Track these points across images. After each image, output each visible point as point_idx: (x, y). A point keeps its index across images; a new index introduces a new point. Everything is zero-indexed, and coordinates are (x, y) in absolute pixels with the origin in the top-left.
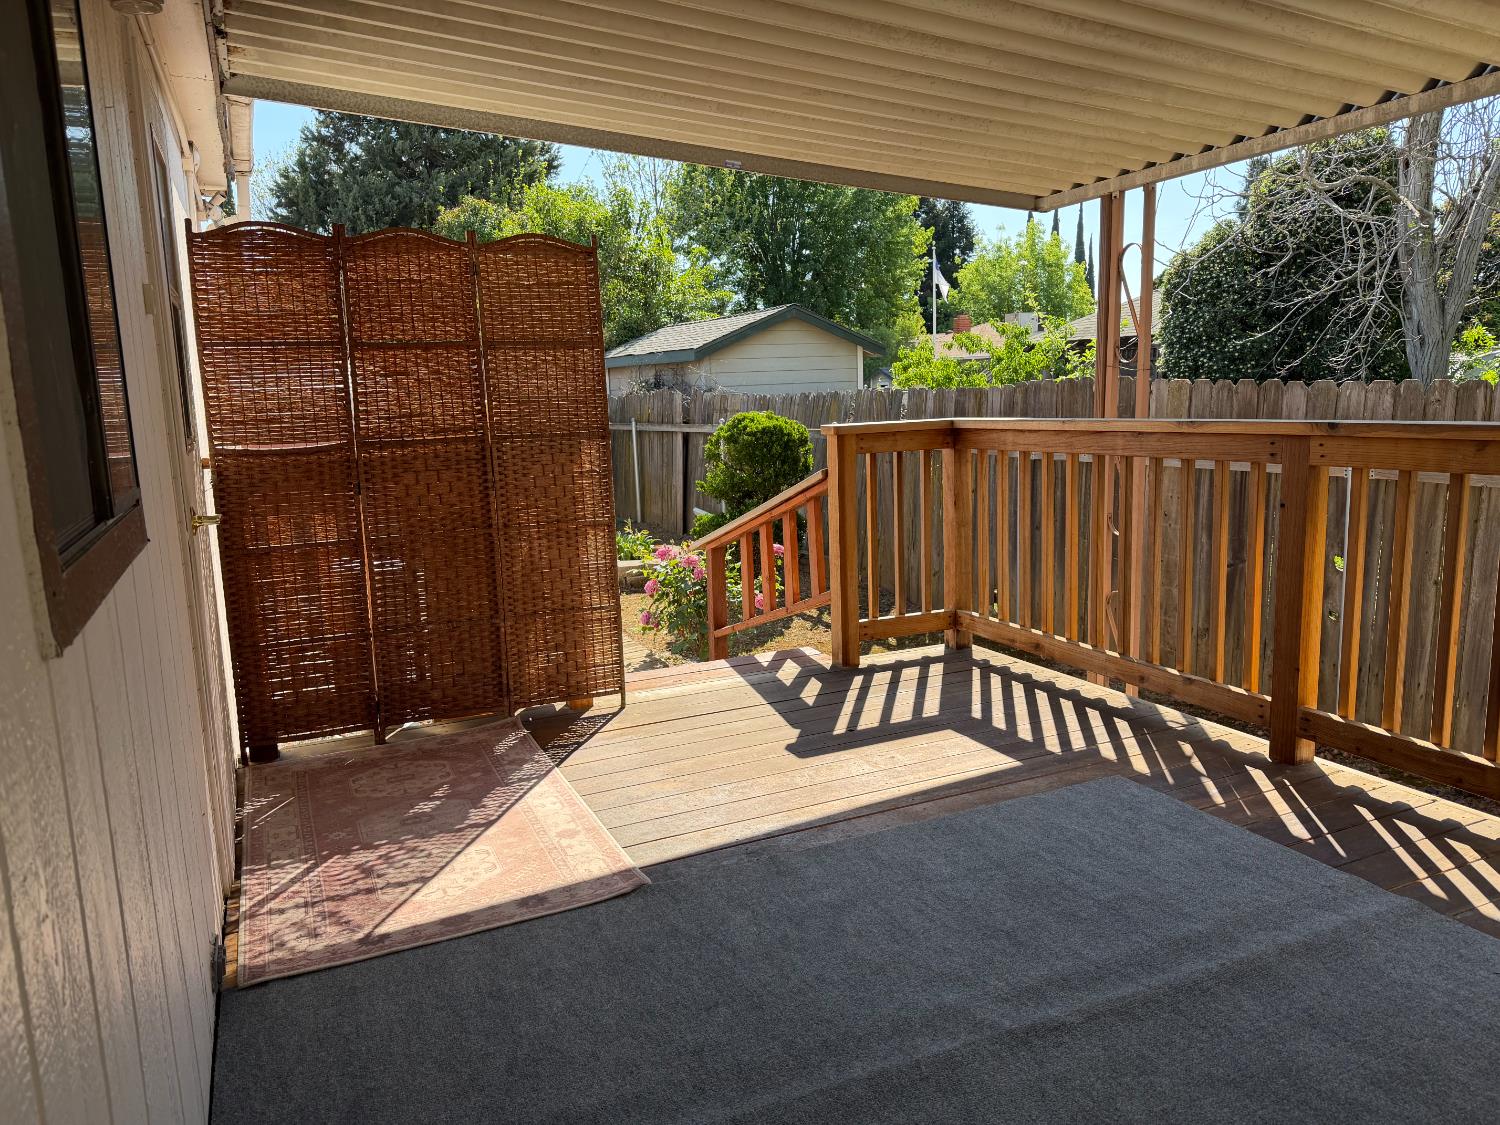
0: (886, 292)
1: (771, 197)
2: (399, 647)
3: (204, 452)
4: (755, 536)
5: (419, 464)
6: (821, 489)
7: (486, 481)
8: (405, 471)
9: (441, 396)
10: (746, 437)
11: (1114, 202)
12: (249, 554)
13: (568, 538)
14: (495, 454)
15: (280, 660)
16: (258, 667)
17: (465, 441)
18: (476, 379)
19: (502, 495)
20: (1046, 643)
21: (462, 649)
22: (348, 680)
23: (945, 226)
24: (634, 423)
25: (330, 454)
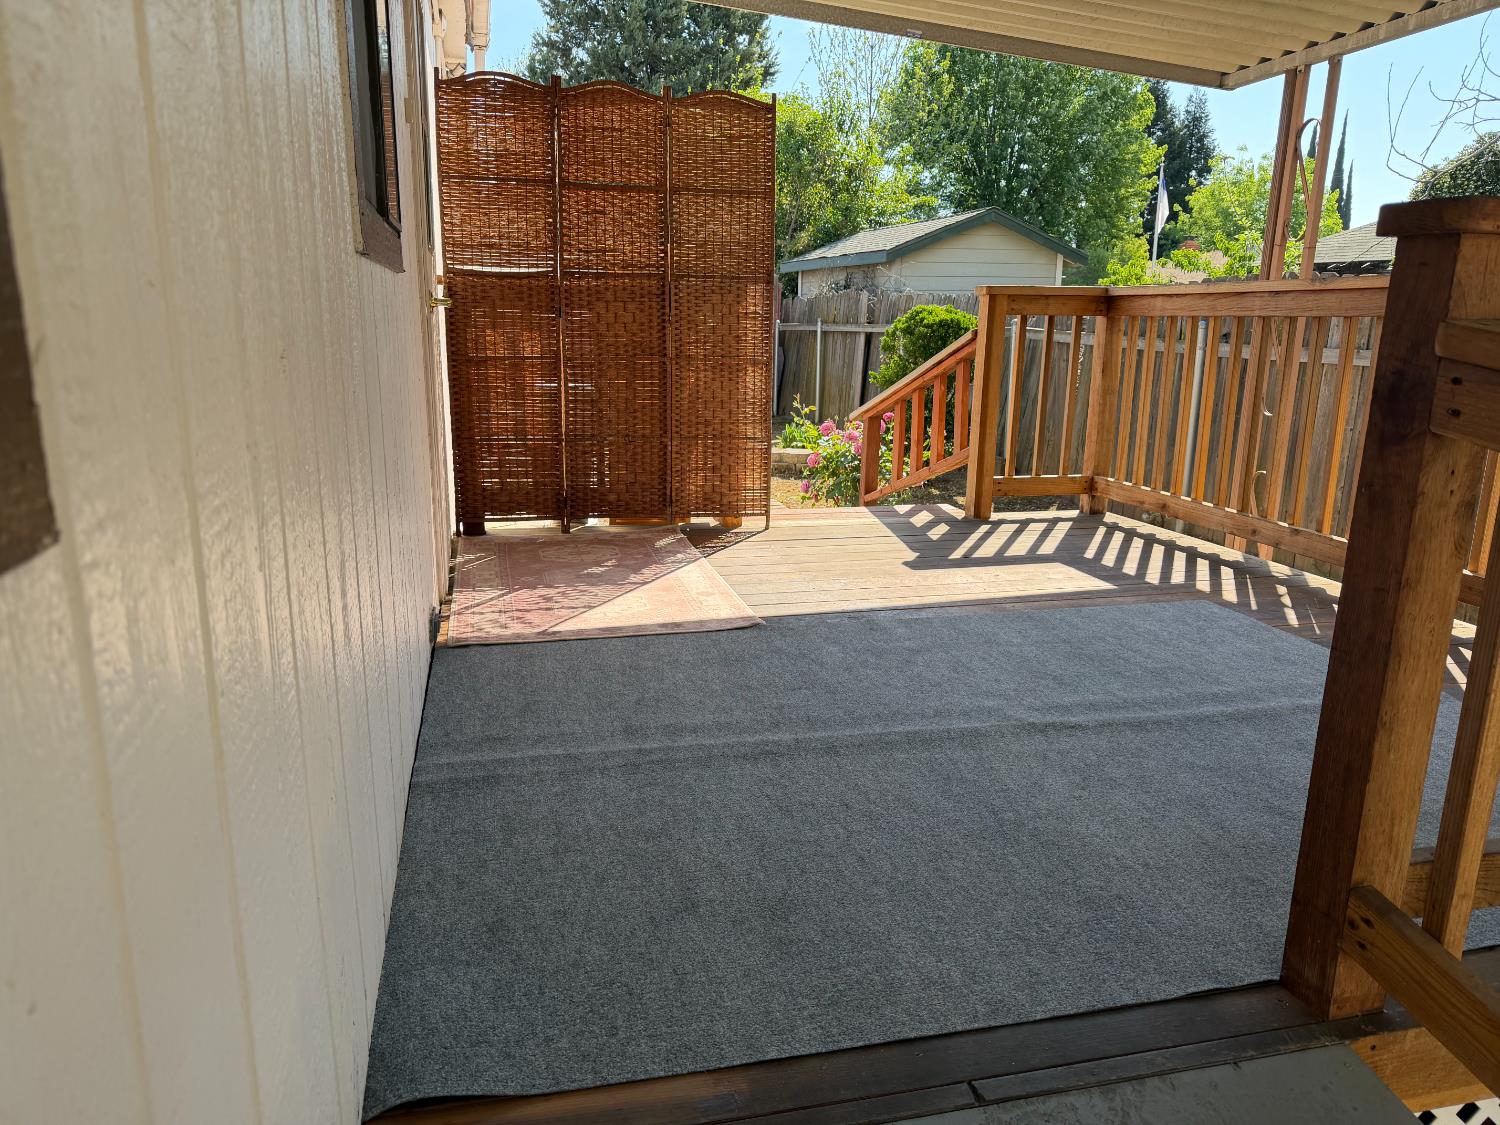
0: (1106, 213)
1: (991, 109)
2: (585, 453)
3: (440, 271)
4: (906, 403)
5: (609, 296)
6: (970, 350)
7: (664, 314)
8: (598, 300)
9: (632, 235)
10: (922, 329)
11: (1299, 77)
12: (470, 360)
13: (730, 373)
14: (673, 291)
15: (491, 454)
16: (472, 456)
17: (649, 276)
18: (661, 221)
19: (676, 329)
20: (1171, 503)
21: (635, 461)
22: (543, 476)
23: (1182, 145)
24: (819, 324)
25: (538, 280)
